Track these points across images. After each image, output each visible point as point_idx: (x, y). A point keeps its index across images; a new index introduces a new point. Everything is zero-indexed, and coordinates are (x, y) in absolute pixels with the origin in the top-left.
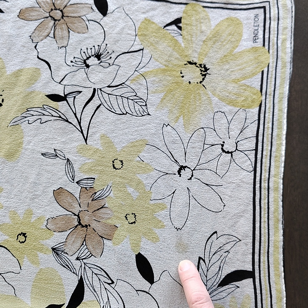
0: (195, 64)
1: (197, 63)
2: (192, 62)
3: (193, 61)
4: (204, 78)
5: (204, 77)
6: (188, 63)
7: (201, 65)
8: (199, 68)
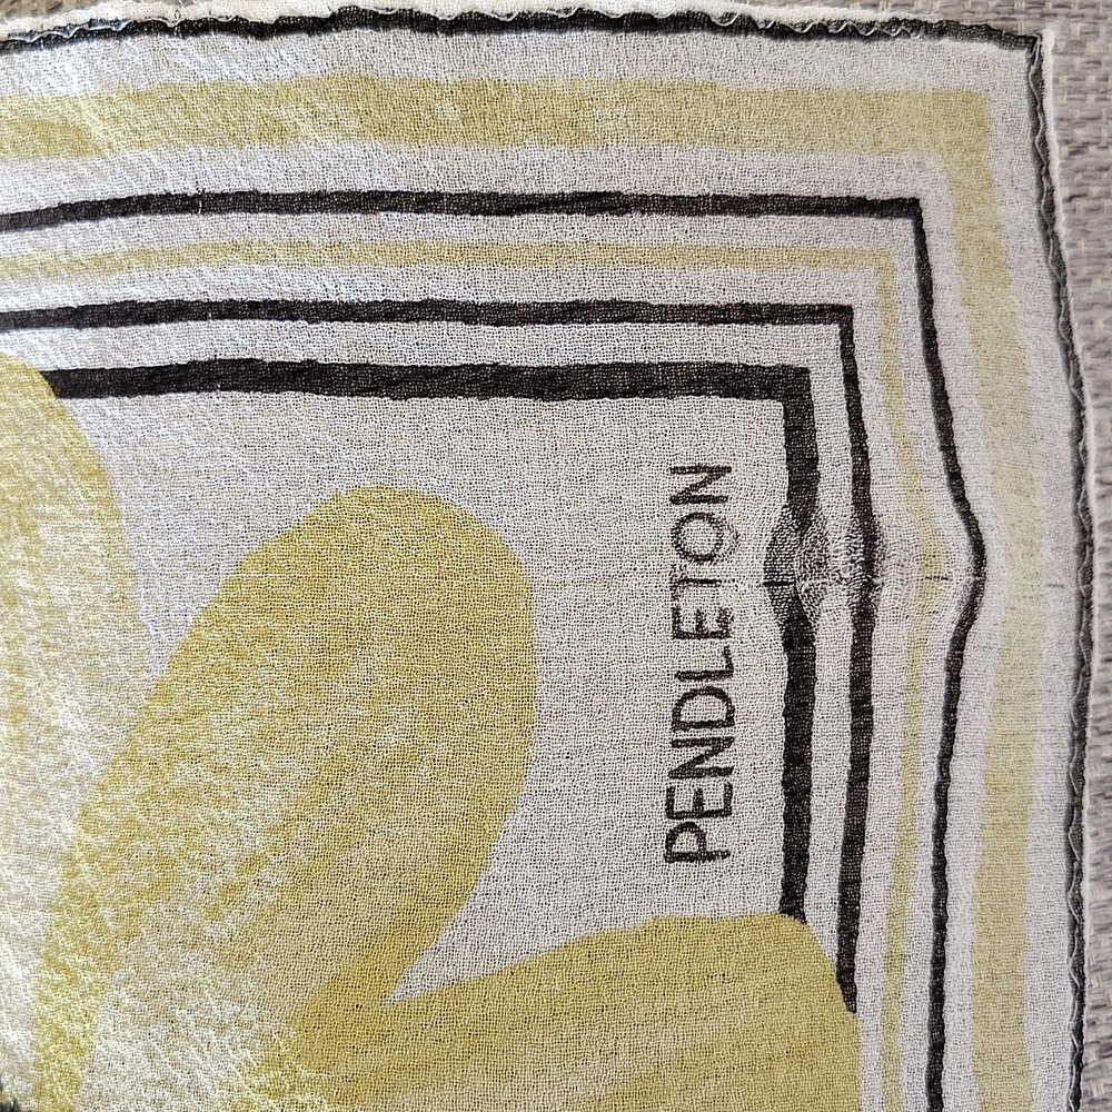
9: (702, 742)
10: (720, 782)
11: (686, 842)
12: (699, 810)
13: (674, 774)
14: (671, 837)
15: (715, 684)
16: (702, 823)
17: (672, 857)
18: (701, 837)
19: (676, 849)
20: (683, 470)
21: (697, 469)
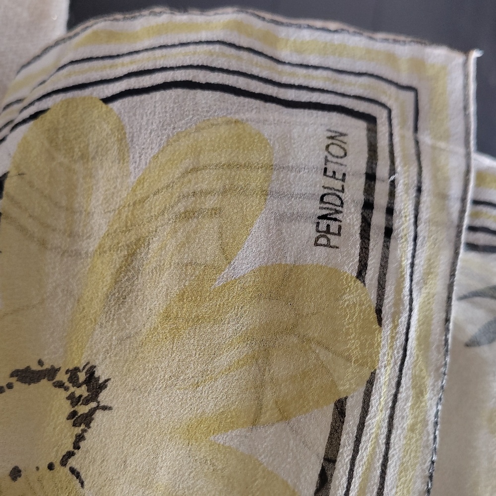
0: (51, 373)
1: (59, 370)
2: (35, 367)
3: (40, 363)
4: (84, 431)
5: (83, 427)
6: (13, 380)
7: (73, 373)
8: (66, 389)
9: (331, 209)
10: (337, 223)
11: (323, 241)
12: (328, 230)
13: (319, 218)
14: (317, 238)
15: (338, 193)
16: (329, 236)
17: (316, 244)
18: (328, 240)
19: (319, 242)
20: (331, 131)
21: (336, 132)
